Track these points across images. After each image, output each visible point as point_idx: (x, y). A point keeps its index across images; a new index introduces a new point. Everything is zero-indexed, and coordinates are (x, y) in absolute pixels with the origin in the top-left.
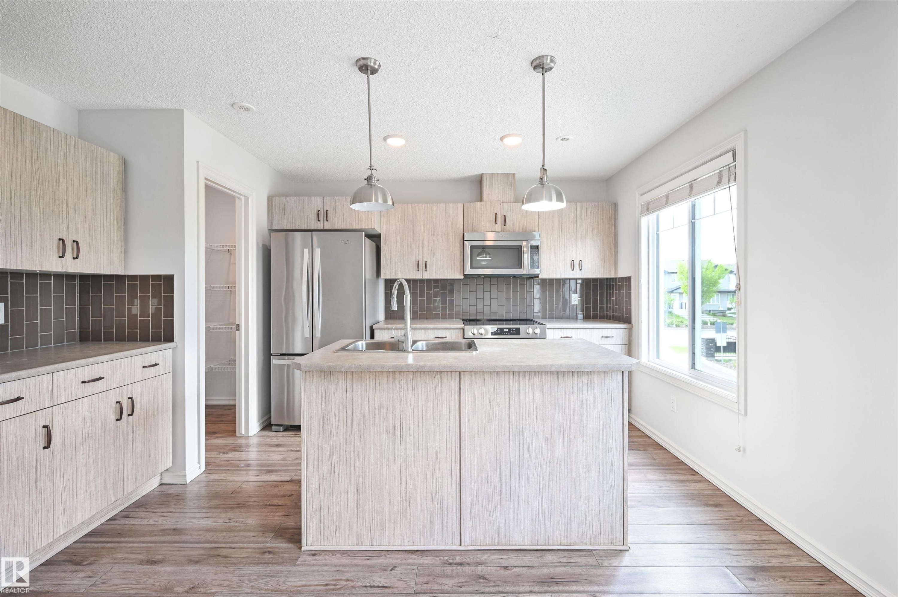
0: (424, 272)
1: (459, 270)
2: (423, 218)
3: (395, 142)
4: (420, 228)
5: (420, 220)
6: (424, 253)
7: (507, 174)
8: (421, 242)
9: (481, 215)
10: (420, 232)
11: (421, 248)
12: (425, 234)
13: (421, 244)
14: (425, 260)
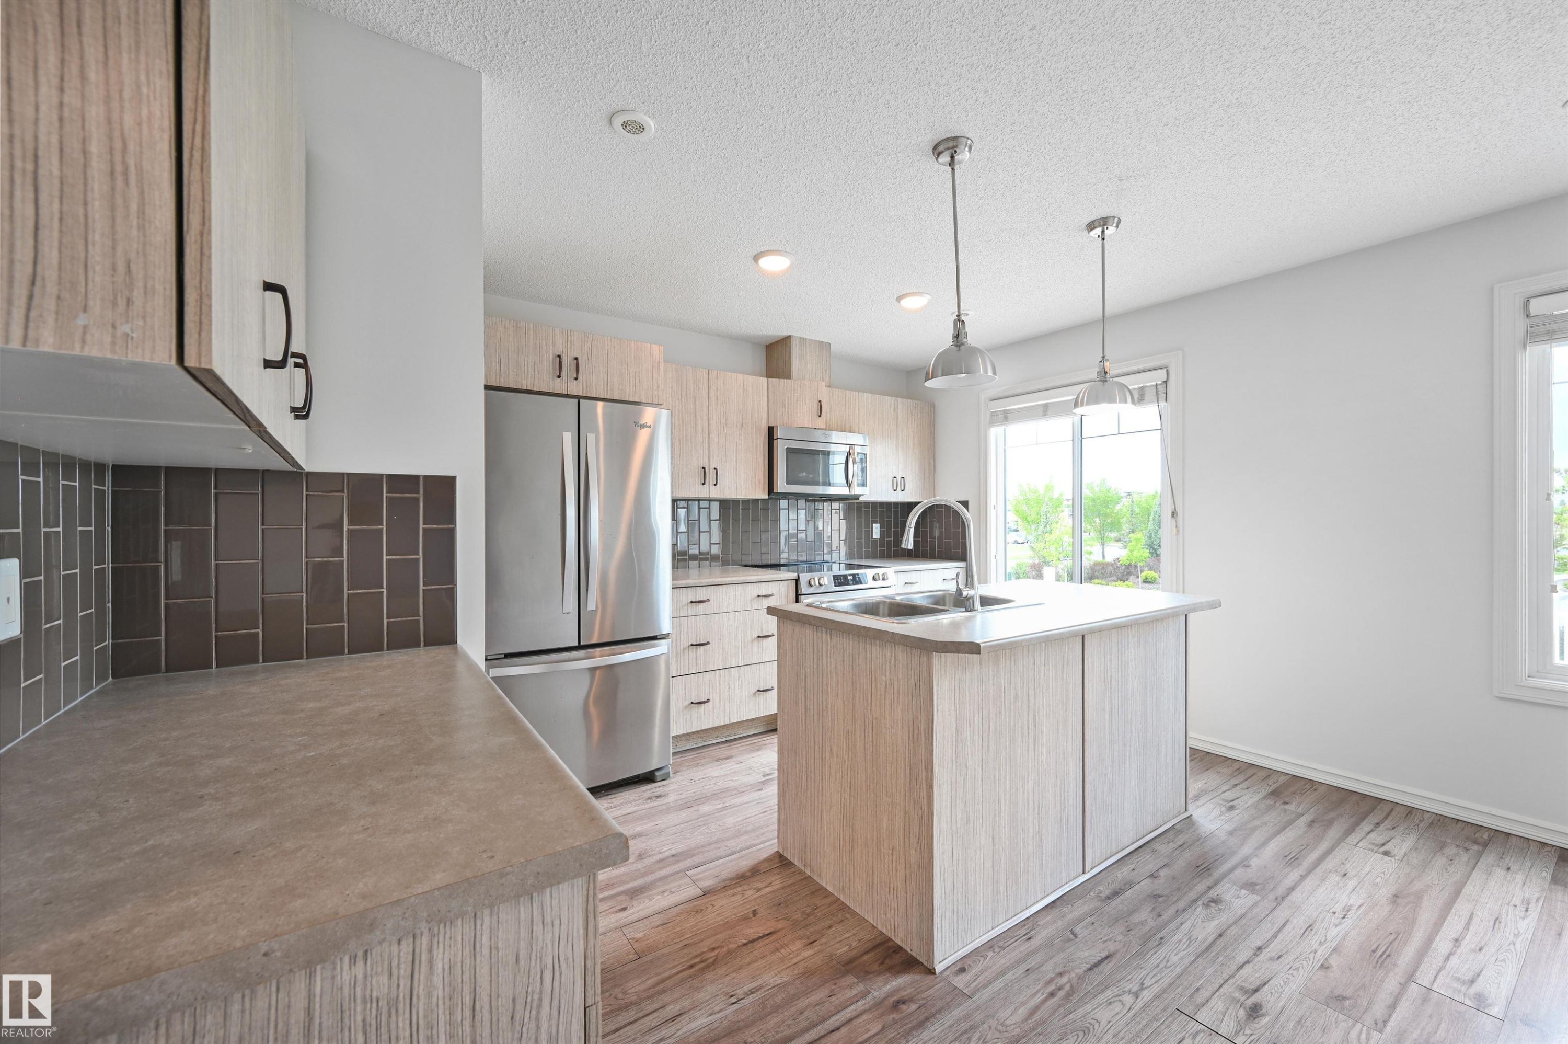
0: (712, 488)
1: (761, 486)
2: (711, 394)
3: (773, 264)
4: (705, 410)
5: (706, 396)
6: (711, 454)
7: (821, 343)
8: (707, 435)
9: (797, 401)
10: (706, 417)
11: (707, 445)
12: (713, 422)
13: (707, 438)
14: (713, 466)
